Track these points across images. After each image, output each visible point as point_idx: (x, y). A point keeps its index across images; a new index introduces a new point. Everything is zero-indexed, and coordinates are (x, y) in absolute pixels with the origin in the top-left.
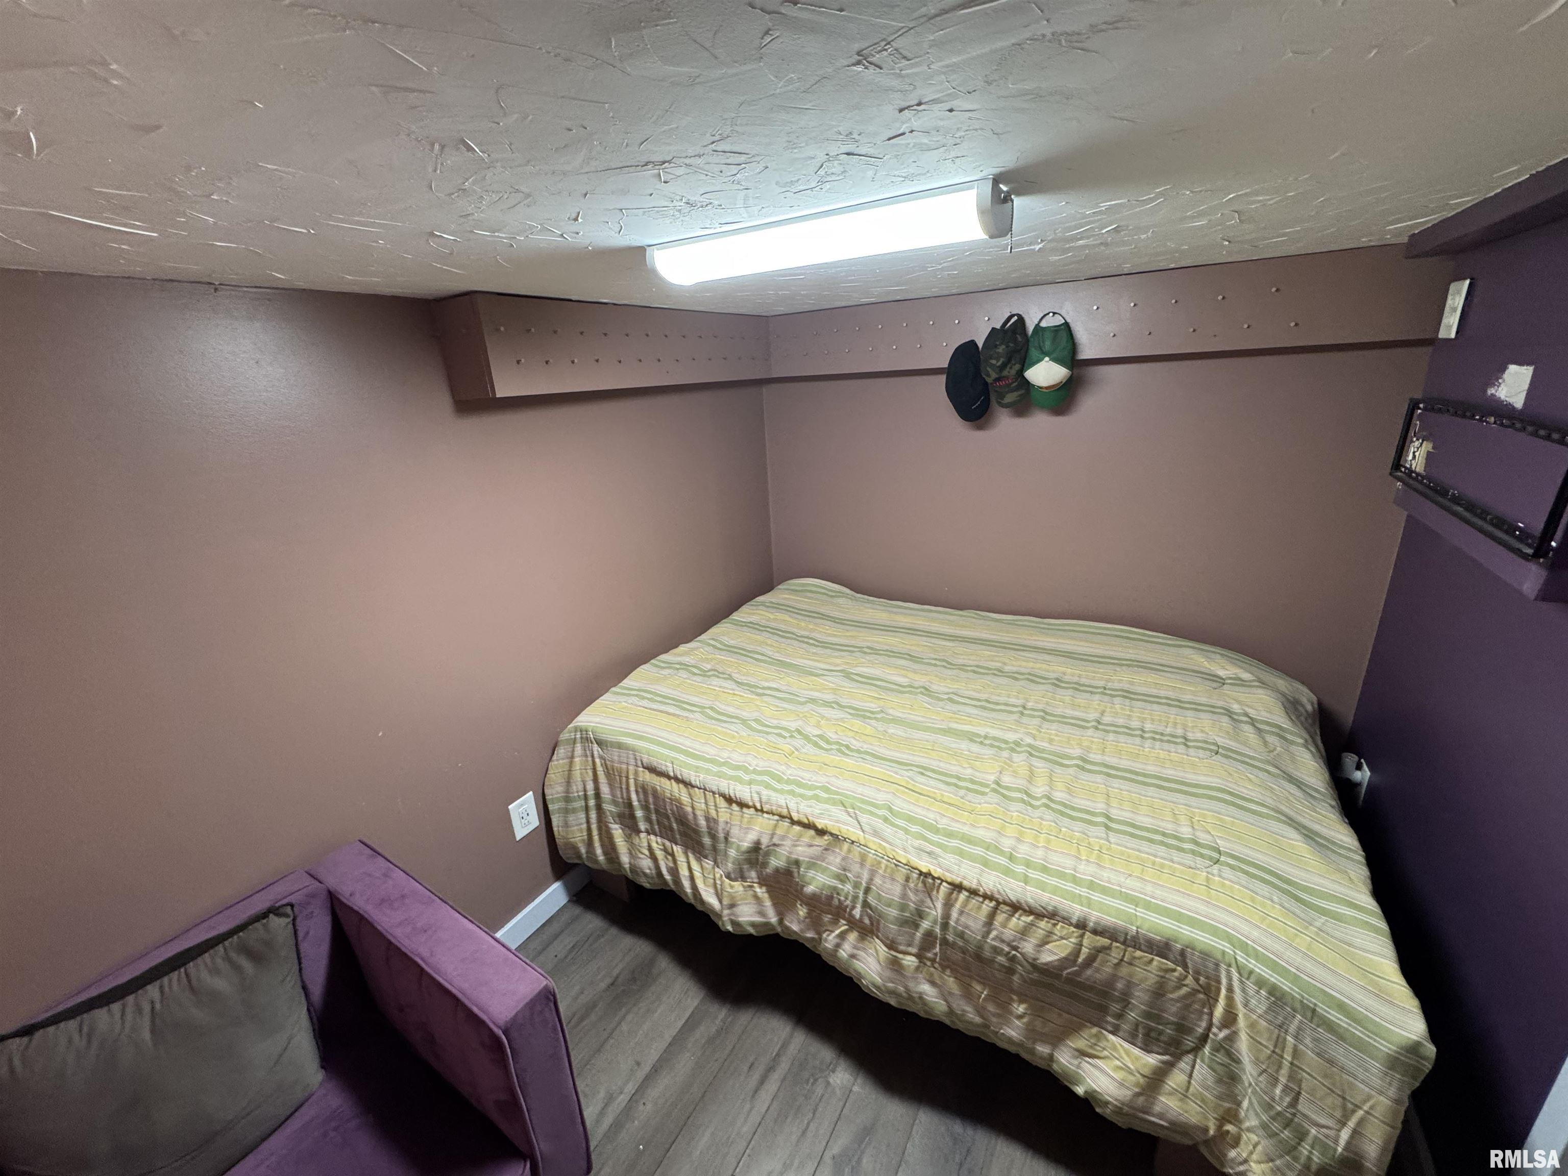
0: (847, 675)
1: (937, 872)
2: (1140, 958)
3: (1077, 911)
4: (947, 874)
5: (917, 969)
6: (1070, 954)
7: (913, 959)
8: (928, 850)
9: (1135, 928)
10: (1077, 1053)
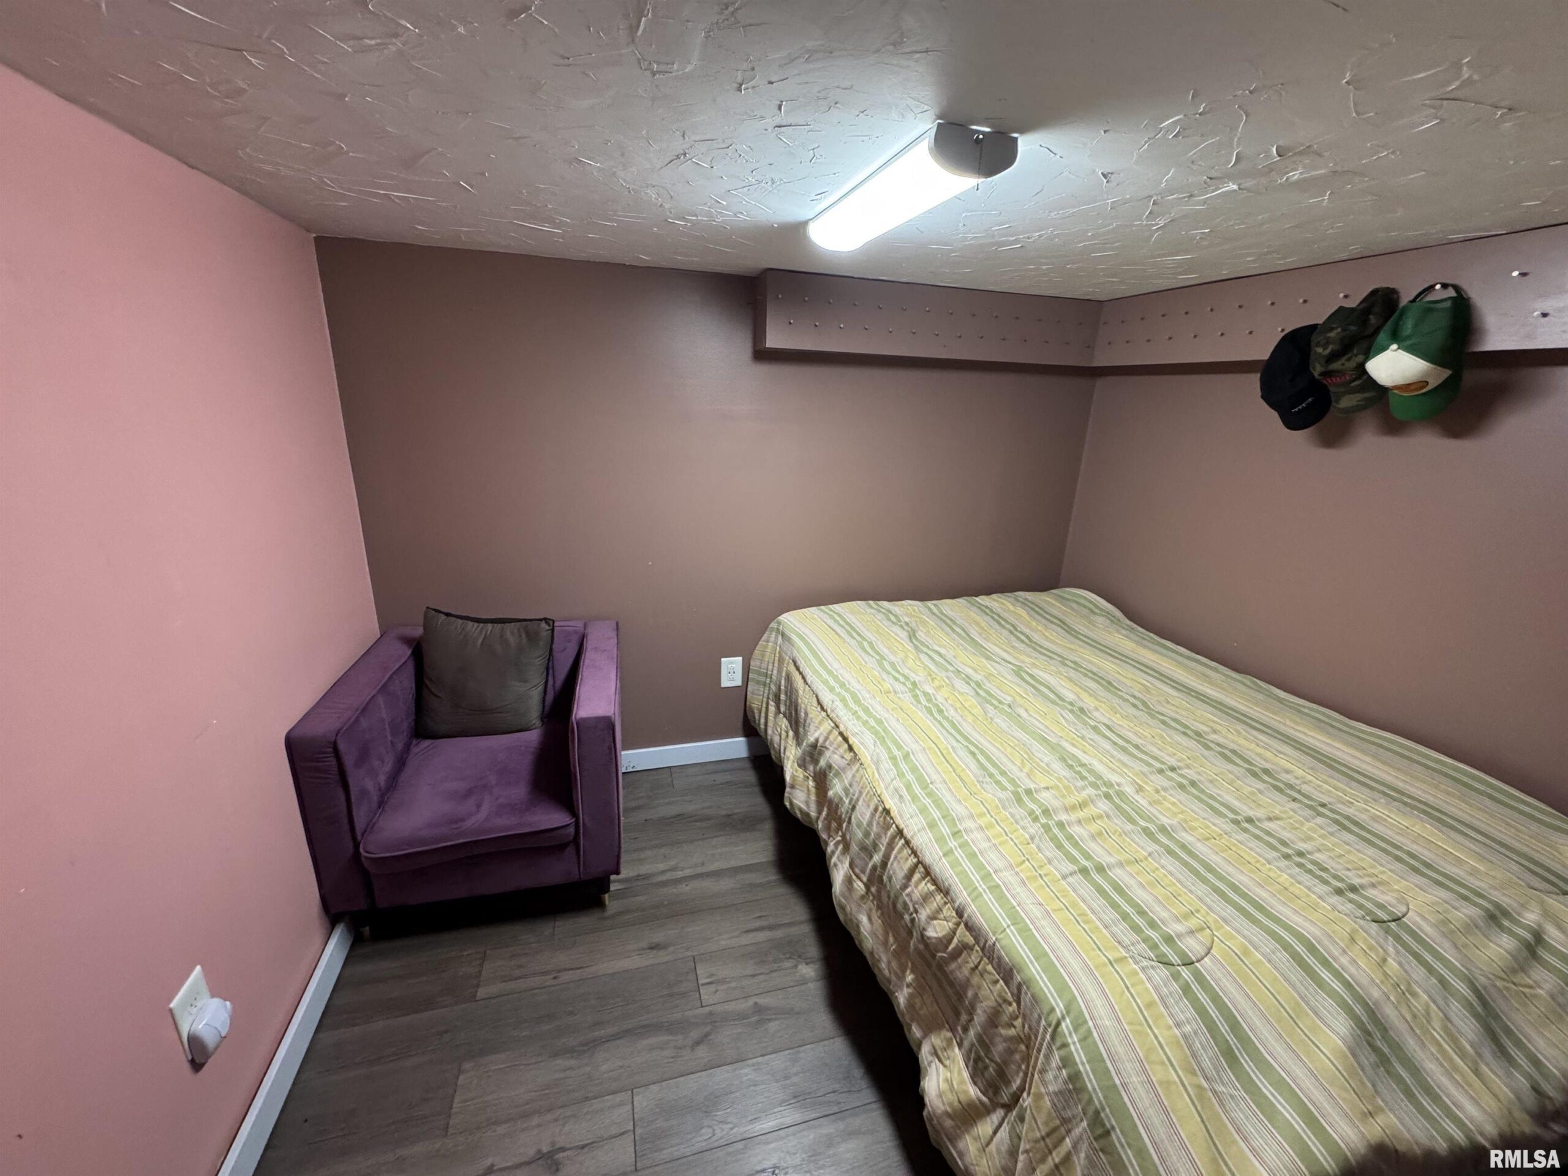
0: (1018, 672)
1: (894, 813)
2: (989, 973)
3: (962, 896)
4: (899, 818)
5: (863, 897)
6: (944, 937)
7: (862, 886)
8: (901, 793)
9: (994, 939)
10: (933, 1051)
